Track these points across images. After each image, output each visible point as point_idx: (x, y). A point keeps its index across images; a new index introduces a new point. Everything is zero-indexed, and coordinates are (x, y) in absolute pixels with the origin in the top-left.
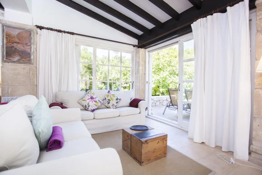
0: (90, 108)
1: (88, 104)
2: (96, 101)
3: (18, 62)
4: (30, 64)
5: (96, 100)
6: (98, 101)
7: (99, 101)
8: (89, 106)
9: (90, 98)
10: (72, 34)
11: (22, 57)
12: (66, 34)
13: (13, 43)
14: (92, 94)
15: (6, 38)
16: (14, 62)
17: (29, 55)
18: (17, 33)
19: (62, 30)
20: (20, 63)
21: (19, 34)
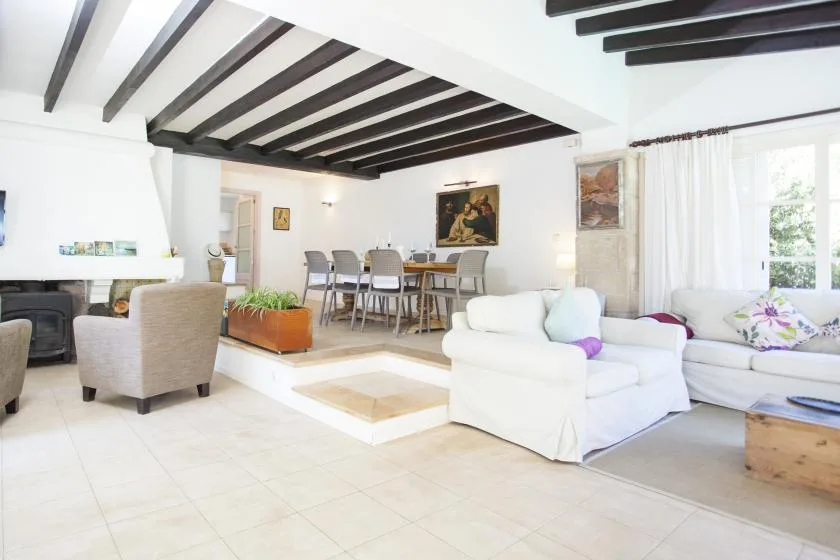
0: (757, 342)
1: (753, 329)
2: (786, 325)
3: (599, 226)
4: (618, 227)
5: (784, 320)
6: (794, 324)
7: (800, 324)
8: (756, 335)
9: (764, 311)
10: (725, 130)
11: (605, 217)
12: (705, 138)
13: (590, 194)
14: (775, 301)
15: (582, 187)
16: (592, 228)
17: (615, 210)
18: (595, 174)
19: (692, 132)
20: (600, 228)
21: (599, 174)
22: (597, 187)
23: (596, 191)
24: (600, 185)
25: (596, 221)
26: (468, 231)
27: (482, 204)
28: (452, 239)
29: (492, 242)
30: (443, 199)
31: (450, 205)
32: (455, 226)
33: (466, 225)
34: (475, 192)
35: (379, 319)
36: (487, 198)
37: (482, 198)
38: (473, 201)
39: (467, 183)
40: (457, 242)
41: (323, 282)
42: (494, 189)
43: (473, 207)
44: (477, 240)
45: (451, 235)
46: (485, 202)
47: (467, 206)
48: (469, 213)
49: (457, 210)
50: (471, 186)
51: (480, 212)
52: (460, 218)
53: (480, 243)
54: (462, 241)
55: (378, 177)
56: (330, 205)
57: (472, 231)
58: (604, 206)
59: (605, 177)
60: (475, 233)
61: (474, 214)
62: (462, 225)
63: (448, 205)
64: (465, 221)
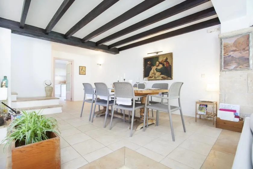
4: (249, 69)
11: (239, 64)
13: (229, 52)
16: (231, 70)
17: (247, 60)
18: (233, 42)
20: (237, 70)
21: (235, 41)
22: (234, 48)
23: (234, 51)
24: (236, 47)
25: (233, 66)
26: (158, 74)
27: (164, 62)
28: (151, 77)
29: (169, 78)
30: (146, 60)
31: (149, 63)
32: (152, 71)
33: (157, 71)
34: (161, 56)
35: (120, 117)
36: (167, 59)
37: (165, 58)
38: (160, 60)
39: (157, 53)
40: (153, 78)
41: (91, 98)
42: (171, 55)
43: (160, 63)
44: (162, 77)
45: (150, 75)
46: (166, 61)
47: (157, 63)
48: (158, 66)
49: (152, 65)
50: (159, 54)
51: (163, 65)
52: (154, 68)
53: (164, 79)
54: (155, 78)
55: (119, 53)
56: (100, 65)
57: (160, 73)
58: (239, 58)
59: (239, 43)
60: (161, 74)
61: (161, 66)
62: (155, 71)
63: (148, 63)
64: (156, 69)
